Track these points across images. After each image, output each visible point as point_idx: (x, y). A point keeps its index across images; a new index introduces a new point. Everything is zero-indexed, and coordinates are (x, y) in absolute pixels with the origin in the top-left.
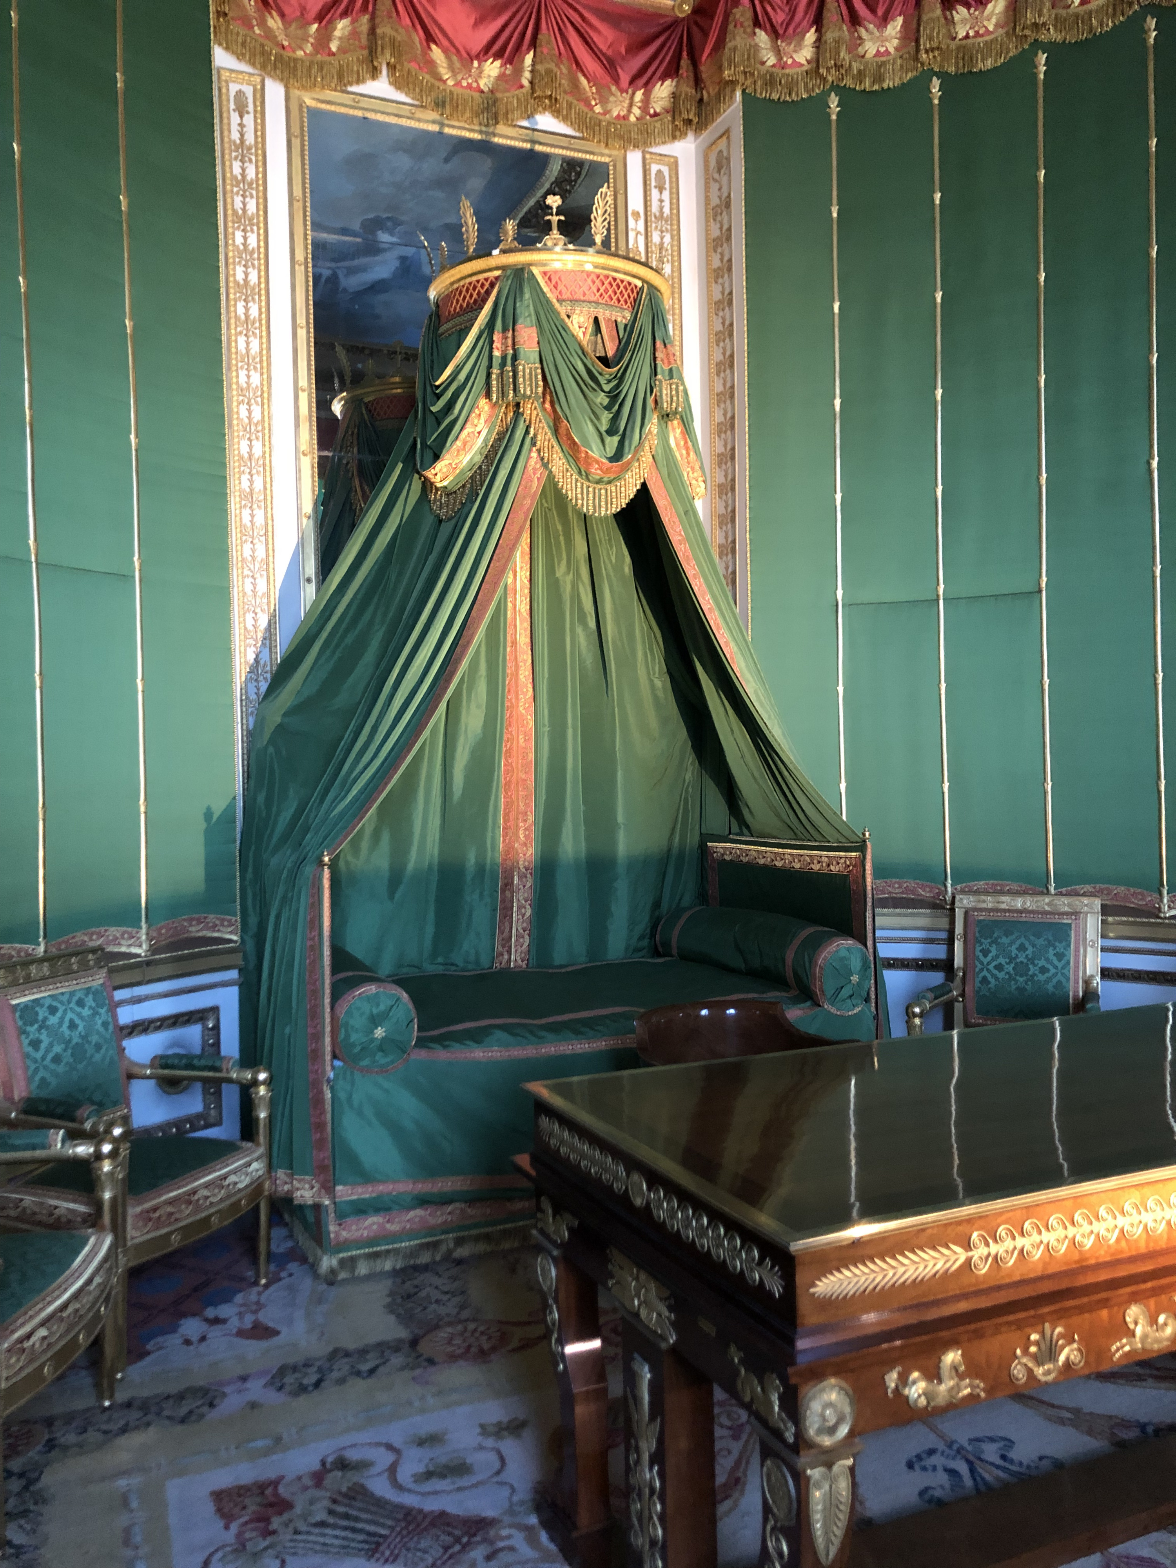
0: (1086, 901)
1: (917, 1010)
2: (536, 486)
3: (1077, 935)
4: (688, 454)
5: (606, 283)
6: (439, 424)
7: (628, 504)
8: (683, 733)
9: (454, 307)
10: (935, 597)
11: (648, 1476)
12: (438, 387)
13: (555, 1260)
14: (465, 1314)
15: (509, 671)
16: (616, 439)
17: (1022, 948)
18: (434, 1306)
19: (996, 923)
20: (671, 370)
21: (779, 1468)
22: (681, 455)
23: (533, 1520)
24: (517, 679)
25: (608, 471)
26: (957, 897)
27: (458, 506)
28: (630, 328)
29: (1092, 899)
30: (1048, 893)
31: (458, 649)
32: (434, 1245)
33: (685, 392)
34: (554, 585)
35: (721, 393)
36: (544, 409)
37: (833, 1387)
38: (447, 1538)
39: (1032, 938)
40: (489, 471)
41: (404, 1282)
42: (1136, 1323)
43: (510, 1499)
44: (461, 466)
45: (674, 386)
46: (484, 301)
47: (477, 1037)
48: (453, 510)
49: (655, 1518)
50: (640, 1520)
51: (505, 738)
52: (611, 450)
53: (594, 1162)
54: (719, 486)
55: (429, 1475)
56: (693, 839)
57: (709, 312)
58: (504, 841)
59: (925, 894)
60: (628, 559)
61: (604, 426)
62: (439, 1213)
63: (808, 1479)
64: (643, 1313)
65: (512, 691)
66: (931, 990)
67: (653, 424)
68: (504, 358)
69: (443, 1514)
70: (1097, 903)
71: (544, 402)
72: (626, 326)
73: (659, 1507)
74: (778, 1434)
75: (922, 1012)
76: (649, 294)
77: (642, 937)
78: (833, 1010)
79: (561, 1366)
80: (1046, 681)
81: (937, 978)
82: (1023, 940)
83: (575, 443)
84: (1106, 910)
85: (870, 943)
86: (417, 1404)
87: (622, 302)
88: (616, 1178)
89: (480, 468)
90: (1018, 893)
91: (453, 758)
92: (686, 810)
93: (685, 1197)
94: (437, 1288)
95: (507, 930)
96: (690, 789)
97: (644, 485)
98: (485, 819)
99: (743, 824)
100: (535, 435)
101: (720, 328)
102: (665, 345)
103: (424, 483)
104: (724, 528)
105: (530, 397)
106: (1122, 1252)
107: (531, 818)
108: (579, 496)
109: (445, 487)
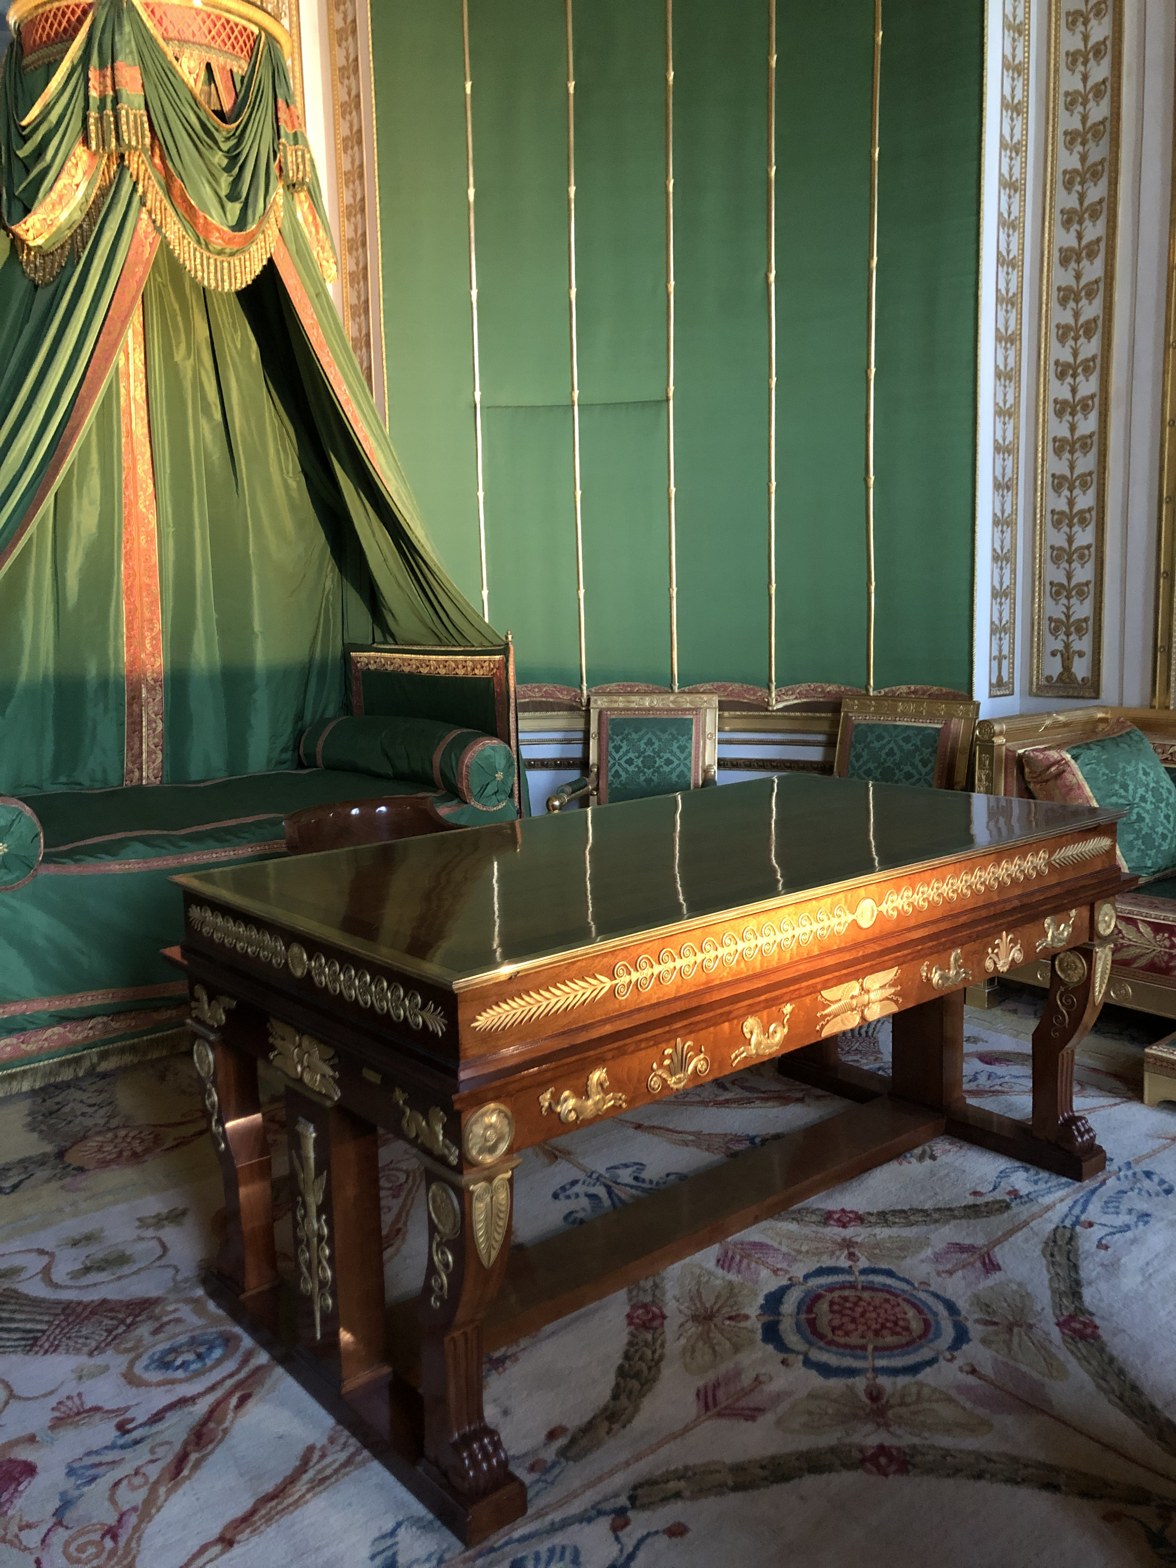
0: (705, 697)
1: (557, 803)
2: (148, 253)
3: (697, 729)
4: (317, 232)
5: (219, 24)
6: (28, 171)
7: (254, 281)
8: (321, 538)
9: (39, 35)
10: (570, 403)
11: (316, 1226)
12: (24, 128)
13: (212, 1045)
14: (114, 1123)
15: (125, 465)
16: (238, 206)
17: (650, 743)
18: (80, 1118)
19: (626, 722)
20: (295, 134)
21: (444, 1190)
22: (310, 233)
23: (200, 1292)
24: (135, 473)
25: (230, 241)
26: (592, 699)
27: (56, 270)
28: (248, 80)
29: (710, 696)
30: (673, 692)
31: (67, 432)
32: (77, 1061)
33: (312, 160)
34: (172, 371)
35: (349, 172)
36: (154, 165)
37: (493, 1111)
38: (110, 1322)
39: (658, 733)
40: (92, 231)
41: (44, 1101)
42: (752, 1033)
43: (174, 1280)
44: (57, 223)
45: (299, 153)
46: (76, 31)
47: (111, 850)
48: (51, 274)
49: (325, 1263)
50: (309, 1268)
51: (124, 539)
52: (233, 218)
53: (250, 943)
54: (350, 274)
55: (87, 1270)
56: (336, 649)
57: (333, 81)
58: (128, 651)
59: (564, 697)
60: (255, 346)
61: (224, 191)
62: (79, 1029)
63: (472, 1193)
64: (307, 1078)
65: (130, 487)
66: (570, 784)
67: (278, 193)
68: (103, 100)
69: (104, 1301)
70: (715, 700)
71: (153, 155)
72: (243, 78)
73: (327, 1252)
74: (443, 1160)
75: (561, 804)
76: (267, 43)
77: (284, 750)
78: (479, 806)
79: (223, 1146)
80: (673, 489)
81: (574, 775)
82: (649, 735)
83: (192, 206)
84: (723, 706)
85: (513, 742)
86: (68, 1209)
87: (237, 48)
88: (275, 953)
89: (81, 226)
90: (646, 693)
91: (65, 559)
92: (327, 620)
93: (347, 959)
94: (81, 1101)
95: (137, 746)
96: (331, 597)
97: (270, 260)
98: (106, 630)
99: (387, 631)
100: (145, 193)
101: (346, 98)
102: (288, 105)
103: (13, 242)
104: (357, 320)
105: (136, 149)
106: (741, 973)
107: (158, 626)
108: (199, 267)
109: (40, 247)
